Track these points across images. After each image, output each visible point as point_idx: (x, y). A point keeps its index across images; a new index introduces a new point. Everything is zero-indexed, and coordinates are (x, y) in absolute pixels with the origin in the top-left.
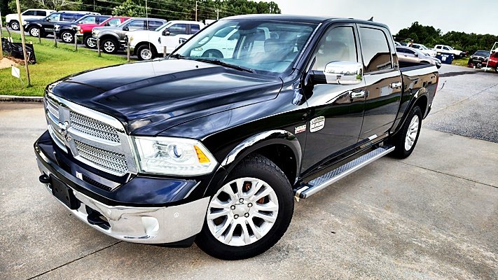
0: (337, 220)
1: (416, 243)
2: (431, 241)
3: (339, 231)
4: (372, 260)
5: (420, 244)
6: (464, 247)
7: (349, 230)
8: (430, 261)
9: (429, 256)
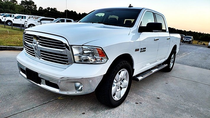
0: (141, 97)
1: (179, 107)
2: (186, 107)
3: (143, 102)
4: (161, 115)
5: (181, 108)
6: (202, 109)
7: (147, 102)
8: (188, 115)
9: (187, 113)
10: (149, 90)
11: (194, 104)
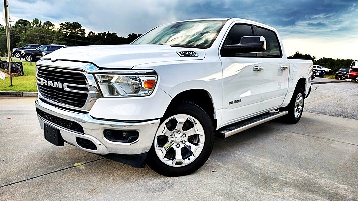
0: (219, 164)
2: (294, 178)
3: (219, 170)
4: (243, 190)
5: (284, 180)
6: (322, 181)
7: (227, 169)
8: (290, 191)
9: (291, 188)
10: (237, 152)
11: (310, 174)
